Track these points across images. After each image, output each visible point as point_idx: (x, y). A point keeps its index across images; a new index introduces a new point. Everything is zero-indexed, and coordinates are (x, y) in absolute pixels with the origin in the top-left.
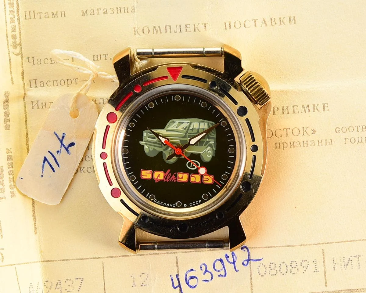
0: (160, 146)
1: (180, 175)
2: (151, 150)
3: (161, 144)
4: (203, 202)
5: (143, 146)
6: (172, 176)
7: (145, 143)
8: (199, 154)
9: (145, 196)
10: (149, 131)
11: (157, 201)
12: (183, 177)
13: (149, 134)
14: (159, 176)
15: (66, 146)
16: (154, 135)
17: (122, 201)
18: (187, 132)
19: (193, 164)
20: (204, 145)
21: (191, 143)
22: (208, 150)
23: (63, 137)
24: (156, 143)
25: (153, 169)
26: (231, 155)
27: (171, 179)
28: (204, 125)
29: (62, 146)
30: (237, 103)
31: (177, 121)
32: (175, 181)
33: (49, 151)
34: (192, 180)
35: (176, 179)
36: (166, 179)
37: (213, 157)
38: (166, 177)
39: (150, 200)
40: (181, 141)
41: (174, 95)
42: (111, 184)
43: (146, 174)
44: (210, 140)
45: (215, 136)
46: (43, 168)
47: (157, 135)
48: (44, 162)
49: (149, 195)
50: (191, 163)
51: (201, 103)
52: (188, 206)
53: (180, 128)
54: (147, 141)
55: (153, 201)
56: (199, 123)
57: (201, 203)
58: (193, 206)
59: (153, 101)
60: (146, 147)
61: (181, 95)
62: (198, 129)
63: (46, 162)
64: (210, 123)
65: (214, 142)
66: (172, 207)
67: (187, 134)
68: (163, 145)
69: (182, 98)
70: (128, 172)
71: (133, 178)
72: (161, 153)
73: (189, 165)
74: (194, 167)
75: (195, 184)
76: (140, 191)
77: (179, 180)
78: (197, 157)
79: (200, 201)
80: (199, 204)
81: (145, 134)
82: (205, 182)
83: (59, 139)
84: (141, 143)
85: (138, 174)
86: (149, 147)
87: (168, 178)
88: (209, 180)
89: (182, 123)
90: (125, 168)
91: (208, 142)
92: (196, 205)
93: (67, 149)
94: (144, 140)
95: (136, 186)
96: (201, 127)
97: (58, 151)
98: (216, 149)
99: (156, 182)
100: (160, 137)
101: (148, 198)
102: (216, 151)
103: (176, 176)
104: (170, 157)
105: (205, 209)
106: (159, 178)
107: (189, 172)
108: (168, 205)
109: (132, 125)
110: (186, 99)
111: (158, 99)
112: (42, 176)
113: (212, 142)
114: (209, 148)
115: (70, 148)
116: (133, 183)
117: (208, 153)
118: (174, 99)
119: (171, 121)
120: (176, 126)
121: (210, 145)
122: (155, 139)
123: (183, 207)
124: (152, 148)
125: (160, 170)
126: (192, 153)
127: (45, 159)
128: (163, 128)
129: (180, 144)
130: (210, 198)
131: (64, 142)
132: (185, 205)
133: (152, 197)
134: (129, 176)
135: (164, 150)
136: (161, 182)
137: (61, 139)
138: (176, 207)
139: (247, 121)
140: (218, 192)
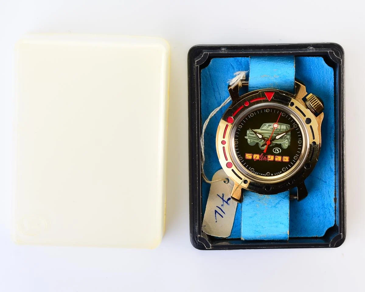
0: (257, 139)
1: (269, 157)
2: (251, 142)
3: (258, 138)
4: (283, 172)
5: (247, 140)
6: (264, 157)
7: (248, 137)
8: (281, 144)
9: (248, 169)
10: (250, 130)
11: (255, 172)
12: (271, 158)
13: (250, 132)
14: (256, 157)
15: (226, 201)
16: (253, 133)
17: (233, 170)
18: (273, 131)
19: (277, 150)
20: (284, 139)
21: (276, 138)
22: (286, 142)
23: (223, 196)
24: (255, 137)
25: (253, 153)
26: (300, 144)
27: (264, 159)
28: (284, 127)
29: (224, 202)
30: (305, 116)
31: (267, 124)
32: (266, 160)
33: (217, 206)
34: (276, 159)
35: (267, 159)
36: (261, 159)
37: (289, 146)
38: (260, 158)
39: (251, 172)
40: (270, 136)
41: (266, 109)
42: (227, 160)
43: (248, 156)
44: (287, 136)
45: (290, 133)
46: (216, 217)
47: (256, 133)
48: (216, 213)
49: (251, 168)
50: (276, 149)
51: (282, 113)
52: (274, 175)
53: (269, 128)
54: (249, 136)
55: (253, 172)
56: (281, 126)
57: (282, 173)
58: (277, 175)
59: (253, 112)
60: (249, 140)
61: (270, 109)
62: (280, 129)
63: (217, 213)
64: (287, 126)
65: (289, 137)
66: (264, 176)
67: (274, 132)
68: (259, 138)
69: (270, 111)
70: (238, 154)
71: (240, 158)
72: (257, 143)
73: (274, 150)
74: (277, 152)
75: (278, 162)
76: (245, 166)
77: (269, 159)
78: (279, 146)
79: (281, 172)
80: (281, 174)
81: (248, 132)
82: (284, 160)
83: (221, 198)
84: (246, 137)
85: (244, 156)
86: (250, 140)
87: (262, 158)
88: (286, 159)
89: (271, 125)
90: (236, 152)
91: (286, 137)
92: (279, 174)
93: (227, 203)
94: (247, 136)
95: (243, 163)
96: (282, 128)
97: (222, 205)
98: (291, 141)
99: (255, 160)
100: (257, 134)
101: (249, 170)
102: (290, 142)
103: (267, 157)
104: (263, 146)
105: (285, 177)
106: (256, 158)
107: (275, 155)
108: (262, 174)
109: (240, 127)
110: (273, 111)
111: (256, 111)
112: (216, 222)
113: (288, 137)
114: (286, 140)
115: (228, 201)
116: (241, 161)
117: (286, 144)
118: (266, 111)
119: (264, 124)
120: (267, 128)
121: (287, 139)
122: (254, 135)
123: (271, 176)
124: (252, 141)
125: (257, 154)
126: (276, 144)
127: (216, 212)
128: (259, 128)
129: (269, 138)
130: (287, 170)
131: (224, 199)
132: (272, 175)
133: (252, 170)
134: (238, 157)
135: (259, 142)
136: (258, 160)
137: (222, 197)
138: (267, 176)
139: (311, 127)
140: (292, 167)
